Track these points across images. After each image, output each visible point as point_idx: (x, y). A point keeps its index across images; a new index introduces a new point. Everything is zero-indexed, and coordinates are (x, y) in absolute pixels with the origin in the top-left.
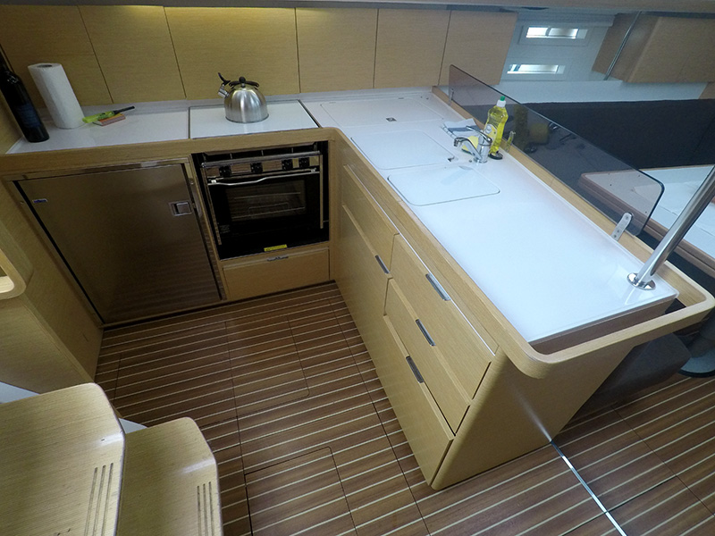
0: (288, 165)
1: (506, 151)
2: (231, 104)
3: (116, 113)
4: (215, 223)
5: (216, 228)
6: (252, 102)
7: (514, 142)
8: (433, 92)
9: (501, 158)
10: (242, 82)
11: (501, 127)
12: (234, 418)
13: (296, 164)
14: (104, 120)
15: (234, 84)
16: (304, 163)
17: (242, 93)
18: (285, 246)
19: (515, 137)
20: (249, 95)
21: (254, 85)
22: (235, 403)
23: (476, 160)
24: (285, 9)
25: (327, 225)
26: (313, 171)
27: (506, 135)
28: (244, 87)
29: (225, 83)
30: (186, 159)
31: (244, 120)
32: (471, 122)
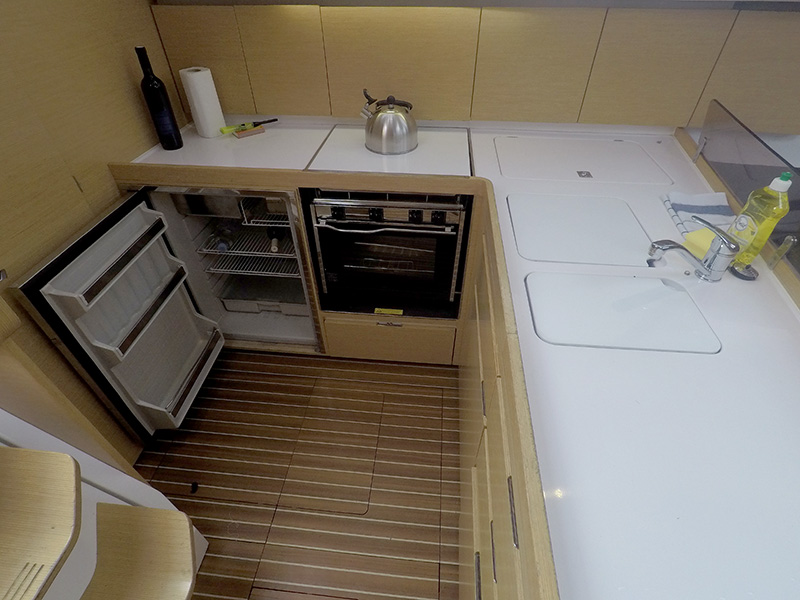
0: (416, 217)
1: (770, 265)
2: (373, 128)
3: (256, 125)
4: (322, 269)
5: (323, 275)
6: (398, 128)
7: (788, 255)
8: (676, 135)
9: (754, 279)
10: (390, 102)
11: (769, 225)
12: (271, 505)
13: (427, 217)
14: (242, 131)
15: (382, 104)
16: (439, 218)
17: (389, 115)
18: (401, 312)
19: (795, 246)
20: (396, 119)
21: (405, 106)
22: (282, 488)
23: (699, 274)
24: (467, 9)
25: (458, 298)
26: (448, 230)
27: (777, 237)
28: (391, 109)
29: (371, 101)
30: (293, 193)
31: (384, 151)
32: (720, 198)
